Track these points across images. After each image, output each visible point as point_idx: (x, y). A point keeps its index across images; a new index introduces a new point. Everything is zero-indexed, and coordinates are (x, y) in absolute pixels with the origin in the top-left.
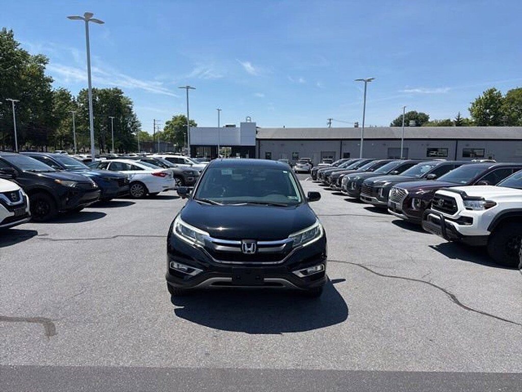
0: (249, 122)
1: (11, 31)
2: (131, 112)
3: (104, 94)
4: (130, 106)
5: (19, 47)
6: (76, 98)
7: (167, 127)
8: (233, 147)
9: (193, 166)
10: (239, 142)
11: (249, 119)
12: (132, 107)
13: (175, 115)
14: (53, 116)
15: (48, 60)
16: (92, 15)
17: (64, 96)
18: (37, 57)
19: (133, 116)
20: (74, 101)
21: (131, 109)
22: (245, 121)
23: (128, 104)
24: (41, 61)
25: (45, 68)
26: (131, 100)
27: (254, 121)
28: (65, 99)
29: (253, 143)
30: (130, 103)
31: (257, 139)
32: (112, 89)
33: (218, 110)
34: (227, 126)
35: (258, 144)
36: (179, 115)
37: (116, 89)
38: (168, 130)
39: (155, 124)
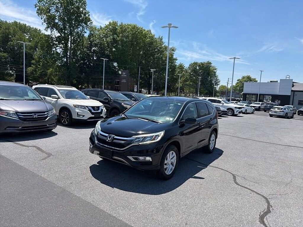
0: (288, 78)
1: (162, 37)
2: (215, 74)
3: (201, 65)
4: (215, 71)
5: (164, 44)
6: (187, 68)
7: (238, 83)
8: (273, 96)
9: (224, 105)
10: (277, 92)
11: (288, 76)
12: (216, 71)
13: (244, 76)
14: (175, 77)
15: (176, 49)
16: (171, 24)
17: (181, 67)
18: (171, 48)
19: (216, 76)
20: (186, 69)
21: (215, 73)
22: (285, 79)
23: (214, 70)
24: (173, 50)
25: (174, 53)
26: (216, 68)
27: (292, 79)
28: (181, 68)
29: (289, 93)
30: (216, 69)
31: (292, 91)
32: (206, 62)
33: (261, 71)
34: (271, 81)
35: (293, 94)
36: (246, 75)
37: (208, 62)
38: (238, 85)
39: (228, 81)
